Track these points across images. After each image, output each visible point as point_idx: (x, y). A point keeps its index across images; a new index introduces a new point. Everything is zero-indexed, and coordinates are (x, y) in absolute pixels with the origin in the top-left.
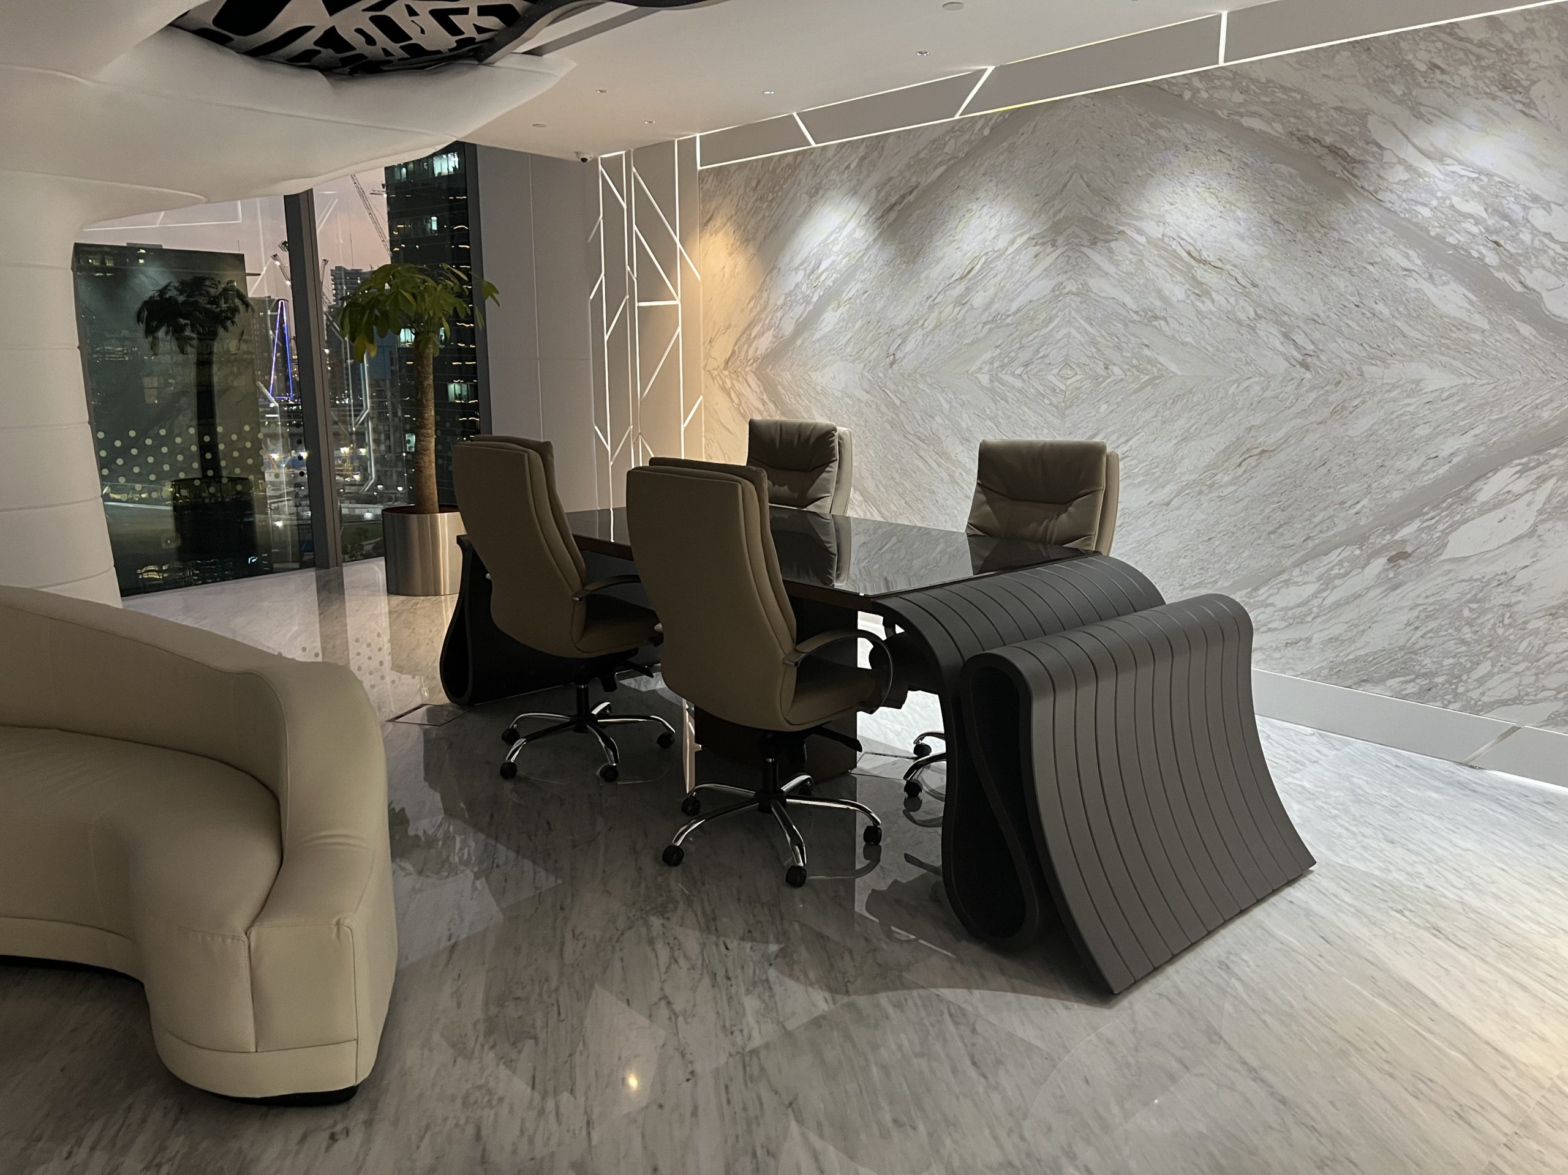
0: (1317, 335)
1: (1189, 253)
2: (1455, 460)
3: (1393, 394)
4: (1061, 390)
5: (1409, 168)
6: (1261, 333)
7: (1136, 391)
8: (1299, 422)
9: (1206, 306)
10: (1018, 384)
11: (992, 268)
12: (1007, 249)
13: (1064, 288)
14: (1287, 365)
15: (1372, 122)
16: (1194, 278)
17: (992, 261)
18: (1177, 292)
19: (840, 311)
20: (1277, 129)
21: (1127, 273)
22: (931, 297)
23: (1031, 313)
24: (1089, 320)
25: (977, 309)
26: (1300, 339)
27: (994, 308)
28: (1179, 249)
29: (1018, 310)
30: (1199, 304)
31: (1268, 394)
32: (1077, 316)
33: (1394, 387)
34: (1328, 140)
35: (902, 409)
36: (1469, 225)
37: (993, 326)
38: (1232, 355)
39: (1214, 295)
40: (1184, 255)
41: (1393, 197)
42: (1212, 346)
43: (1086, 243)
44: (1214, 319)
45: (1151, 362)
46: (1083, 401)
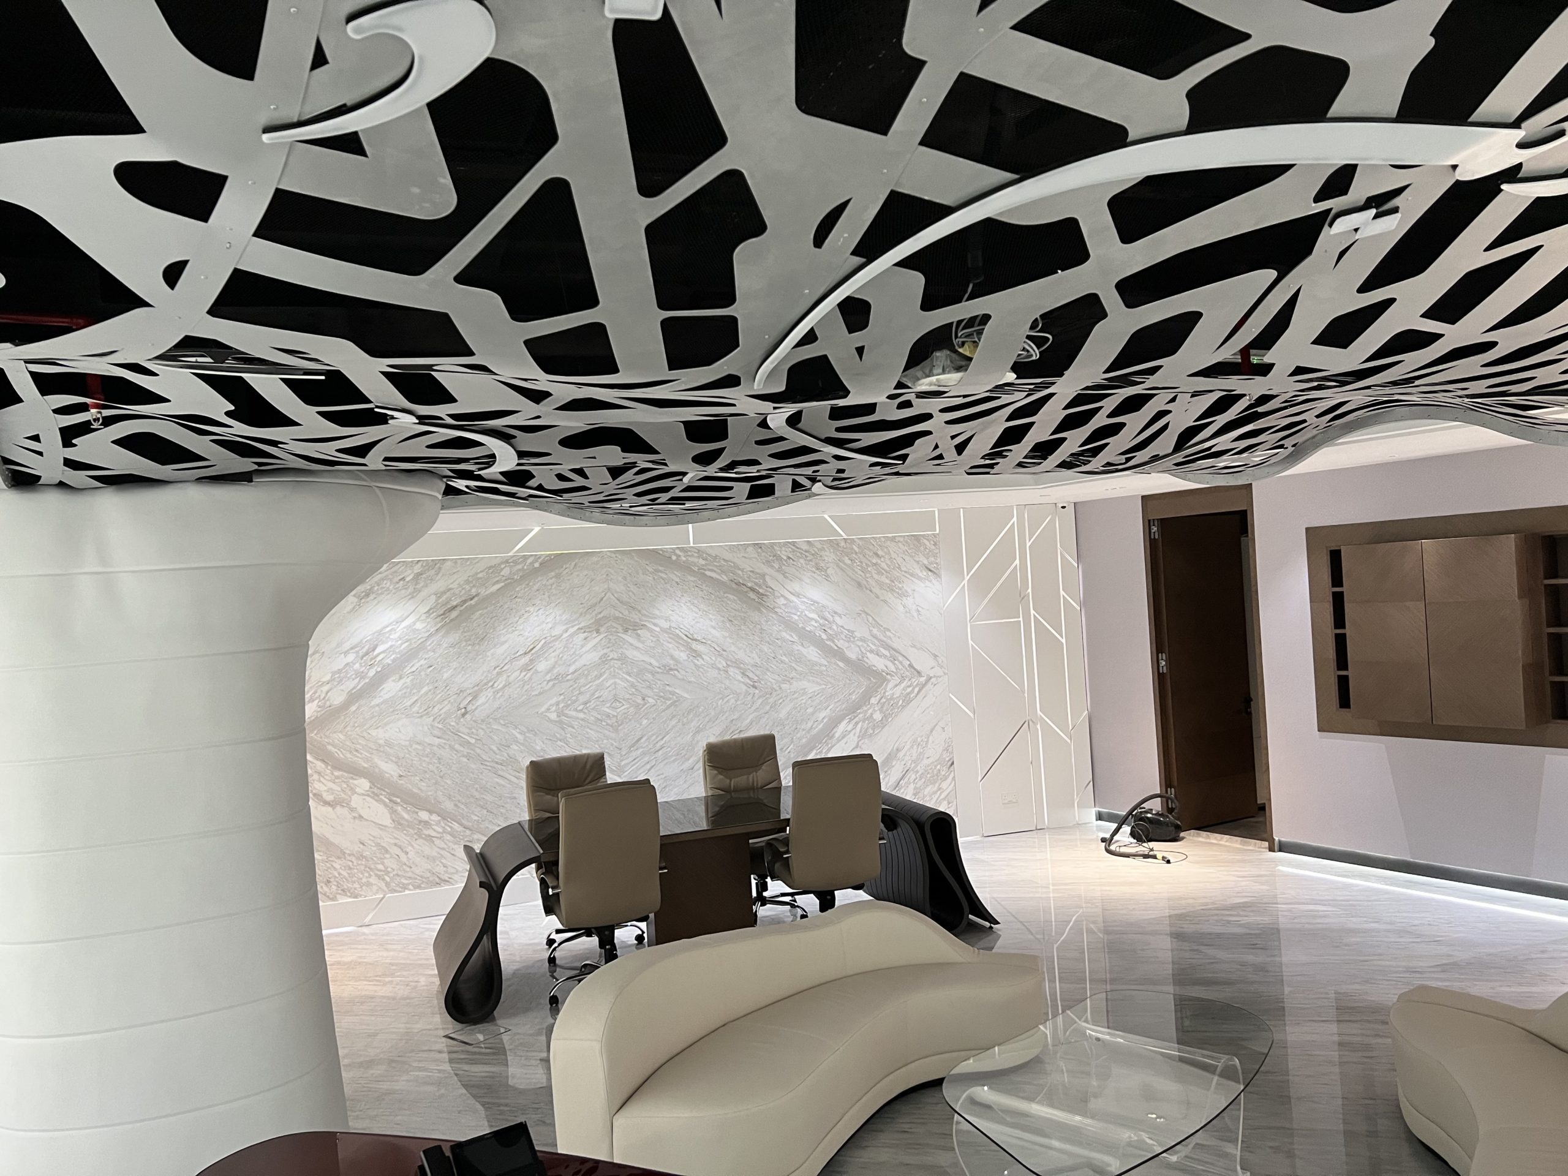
0: (758, 673)
1: (686, 636)
2: (825, 721)
3: (795, 696)
4: (614, 716)
5: (786, 599)
6: (731, 674)
7: (664, 711)
8: (756, 714)
9: (700, 662)
10: (581, 715)
11: (552, 647)
12: (562, 635)
13: (609, 656)
14: (746, 688)
15: (767, 578)
16: (691, 648)
17: (550, 643)
18: (682, 656)
19: (402, 681)
20: (724, 578)
21: (650, 647)
22: (498, 666)
23: (586, 672)
24: (629, 674)
25: (541, 672)
26: (751, 675)
27: (555, 671)
28: (681, 634)
29: (575, 671)
30: (696, 661)
31: (739, 702)
32: (620, 672)
33: (795, 692)
34: (749, 585)
35: (478, 745)
36: (813, 623)
37: (556, 682)
38: (718, 685)
39: (703, 656)
40: (685, 638)
41: (782, 611)
42: (706, 682)
43: (620, 629)
44: (705, 668)
45: (671, 693)
46: (630, 720)
